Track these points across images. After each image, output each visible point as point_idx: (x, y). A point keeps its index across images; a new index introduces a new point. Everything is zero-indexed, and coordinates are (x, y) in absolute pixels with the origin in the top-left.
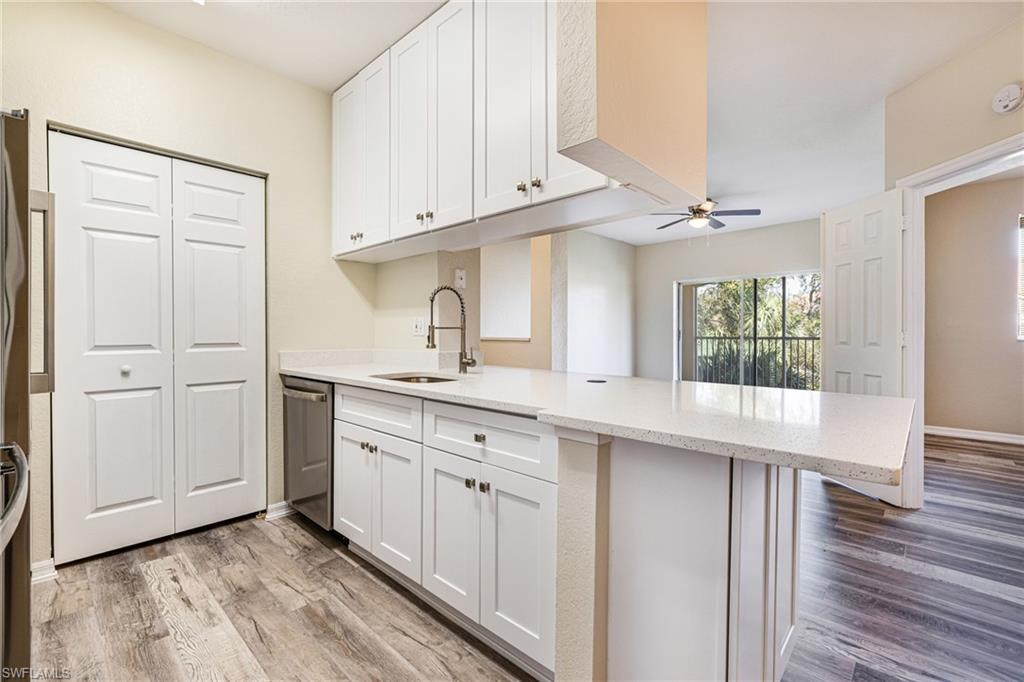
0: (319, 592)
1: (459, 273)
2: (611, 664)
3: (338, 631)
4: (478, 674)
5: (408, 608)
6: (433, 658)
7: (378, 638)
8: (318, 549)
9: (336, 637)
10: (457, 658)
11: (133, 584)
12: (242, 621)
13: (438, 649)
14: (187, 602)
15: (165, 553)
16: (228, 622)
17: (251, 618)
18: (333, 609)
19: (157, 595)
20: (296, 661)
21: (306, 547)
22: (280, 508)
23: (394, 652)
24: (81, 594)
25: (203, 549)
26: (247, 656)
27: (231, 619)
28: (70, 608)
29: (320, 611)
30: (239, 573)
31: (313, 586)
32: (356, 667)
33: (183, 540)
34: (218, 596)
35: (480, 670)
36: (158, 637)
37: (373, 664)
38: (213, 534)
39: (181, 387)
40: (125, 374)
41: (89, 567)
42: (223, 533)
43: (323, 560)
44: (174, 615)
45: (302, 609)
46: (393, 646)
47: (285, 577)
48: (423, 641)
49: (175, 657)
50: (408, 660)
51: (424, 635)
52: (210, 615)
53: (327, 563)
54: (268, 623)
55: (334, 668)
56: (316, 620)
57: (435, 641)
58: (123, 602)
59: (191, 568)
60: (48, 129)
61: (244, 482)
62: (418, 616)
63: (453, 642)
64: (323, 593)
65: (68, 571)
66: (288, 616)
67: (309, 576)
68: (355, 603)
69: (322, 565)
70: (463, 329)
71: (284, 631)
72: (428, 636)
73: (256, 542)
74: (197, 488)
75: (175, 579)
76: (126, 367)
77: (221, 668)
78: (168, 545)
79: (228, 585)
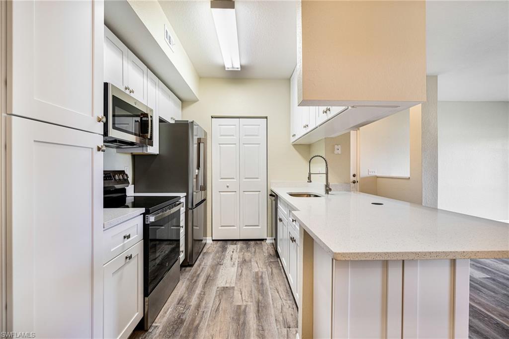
0: (264, 269)
1: (336, 147)
2: (314, 326)
3: (260, 282)
4: (290, 315)
5: (286, 285)
6: (280, 303)
7: (269, 289)
8: (274, 256)
9: (258, 284)
10: (288, 307)
11: (224, 249)
12: (239, 269)
13: (284, 302)
14: (231, 259)
15: (236, 244)
16: (236, 267)
17: (242, 269)
18: (264, 276)
19: (227, 254)
20: (244, 285)
21: (270, 255)
22: (270, 239)
23: (270, 295)
24: (214, 249)
25: (245, 246)
26: (234, 278)
27: (238, 267)
28: (210, 251)
29: (260, 274)
30: (248, 255)
31: (264, 267)
32: (257, 294)
33: (241, 242)
34: (239, 260)
35: (292, 315)
36: (220, 265)
37: (262, 296)
38: (249, 242)
39: (241, 192)
40: (228, 187)
41: (219, 242)
42: (252, 243)
43: (272, 260)
44: (227, 261)
45: (256, 272)
46: (271, 294)
47: (258, 261)
48: (282, 297)
49: (220, 271)
50: (272, 300)
51: (283, 295)
52: (234, 264)
53: (273, 262)
54: (245, 272)
55: (251, 291)
56: (257, 277)
57: (285, 298)
58: (220, 253)
59: (238, 250)
60: (212, 118)
61: (259, 227)
62: (287, 289)
63: (291, 302)
64: (265, 270)
65: (215, 242)
66: (251, 273)
67: (265, 263)
68: (271, 276)
69: (271, 262)
70: (327, 174)
71: (247, 276)
72: (284, 296)
73: (259, 249)
74: (246, 226)
75: (233, 252)
76: (228, 185)
77: (227, 278)
78: (238, 242)
79: (243, 258)
